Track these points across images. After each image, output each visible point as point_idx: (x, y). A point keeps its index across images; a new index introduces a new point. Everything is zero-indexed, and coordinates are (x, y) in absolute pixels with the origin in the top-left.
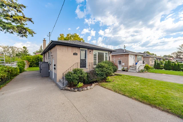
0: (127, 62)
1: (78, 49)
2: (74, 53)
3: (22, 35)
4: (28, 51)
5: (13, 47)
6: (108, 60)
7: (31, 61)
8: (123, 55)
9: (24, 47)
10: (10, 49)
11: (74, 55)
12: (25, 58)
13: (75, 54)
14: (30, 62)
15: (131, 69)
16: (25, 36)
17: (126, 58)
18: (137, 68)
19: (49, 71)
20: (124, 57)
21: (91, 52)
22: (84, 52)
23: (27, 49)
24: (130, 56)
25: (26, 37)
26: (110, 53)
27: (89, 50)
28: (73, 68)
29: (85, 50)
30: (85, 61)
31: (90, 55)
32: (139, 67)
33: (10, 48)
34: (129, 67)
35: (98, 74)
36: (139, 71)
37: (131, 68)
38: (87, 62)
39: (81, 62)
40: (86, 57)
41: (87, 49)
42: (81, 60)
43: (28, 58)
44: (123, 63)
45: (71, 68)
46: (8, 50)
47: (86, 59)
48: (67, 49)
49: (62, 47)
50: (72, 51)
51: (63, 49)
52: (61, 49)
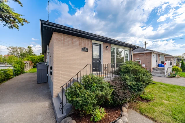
0: (150, 62)
1: (89, 42)
2: (82, 49)
3: (10, 25)
4: (33, 51)
5: (21, 48)
6: (129, 60)
7: (35, 61)
8: (144, 53)
9: (29, 46)
10: (18, 50)
12: (29, 58)
13: (84, 49)
14: (34, 63)
15: (156, 73)
16: (15, 27)
17: (148, 57)
18: (165, 72)
19: (48, 75)
20: (145, 57)
21: (108, 48)
22: (98, 47)
23: (32, 49)
24: (152, 54)
25: (18, 29)
26: (131, 49)
27: (106, 45)
28: (82, 75)
29: (99, 45)
30: (100, 61)
31: (107, 52)
32: (167, 69)
33: (19, 48)
34: (152, 69)
35: (131, 86)
36: (168, 75)
37: (155, 71)
38: (102, 63)
39: (93, 62)
40: (100, 56)
41: (101, 43)
42: (93, 59)
43: (32, 58)
44: (144, 64)
45: (79, 74)
46: (17, 51)
47: (100, 59)
48: (72, 41)
49: (63, 37)
50: (79, 45)
51: (64, 39)
52: (61, 40)
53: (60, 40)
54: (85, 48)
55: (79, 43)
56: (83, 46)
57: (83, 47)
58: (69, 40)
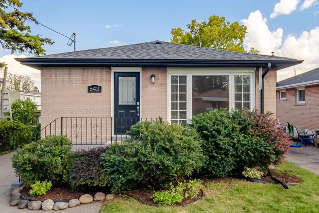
1: (104, 72)
2: (89, 88)
11: (89, 91)
13: (94, 89)
21: (153, 79)
39: (118, 114)
42: (117, 107)
47: (139, 106)
48: (69, 76)
49: (54, 73)
50: (82, 81)
51: (55, 76)
52: (52, 79)
53: (50, 79)
54: (93, 86)
55: (82, 79)
56: (91, 83)
57: (90, 85)
58: (64, 76)
